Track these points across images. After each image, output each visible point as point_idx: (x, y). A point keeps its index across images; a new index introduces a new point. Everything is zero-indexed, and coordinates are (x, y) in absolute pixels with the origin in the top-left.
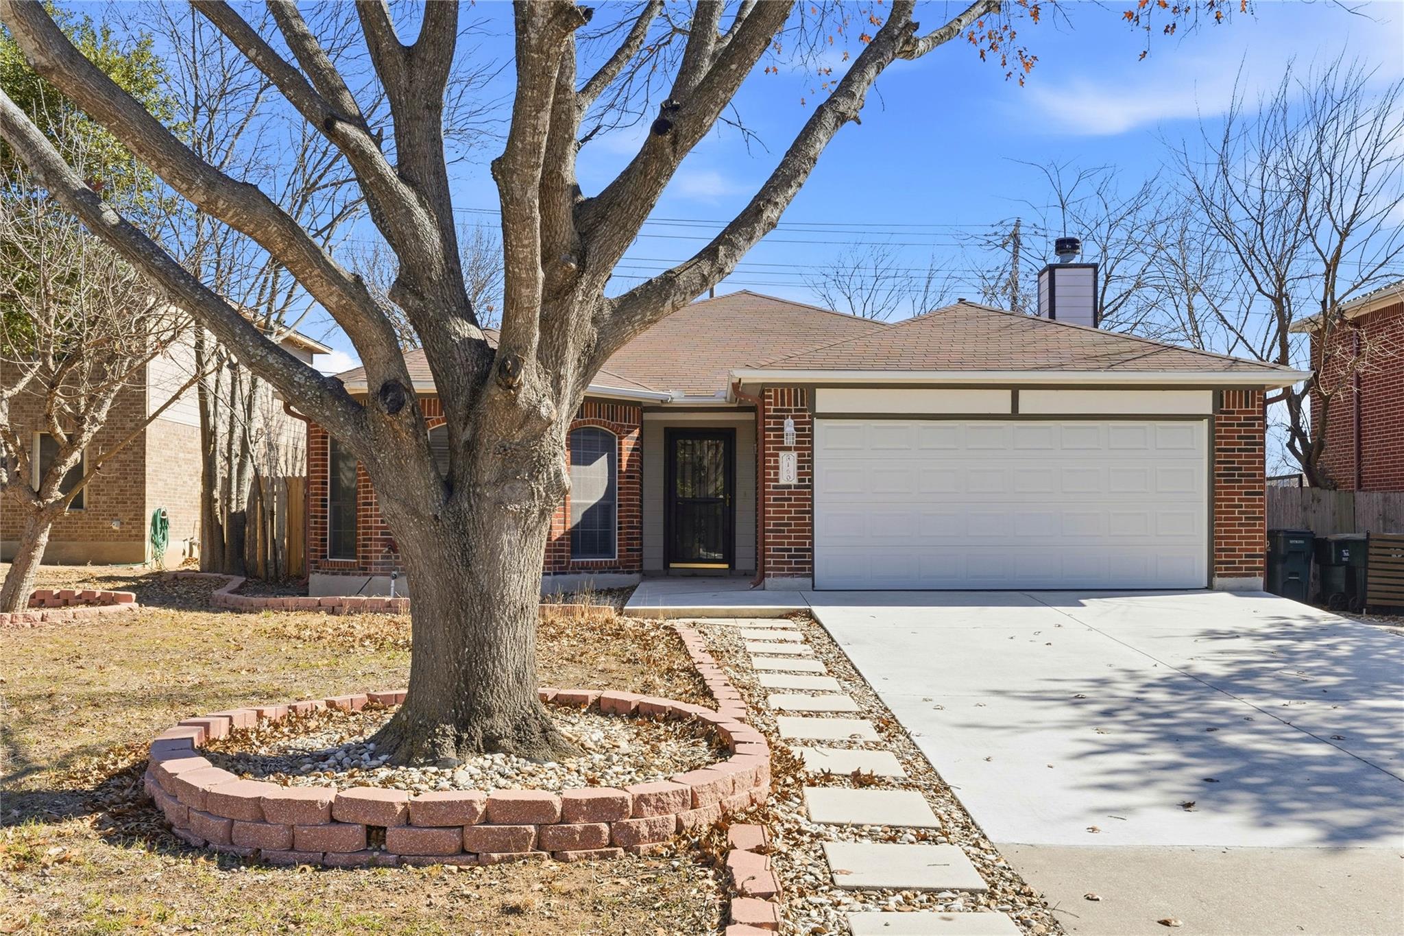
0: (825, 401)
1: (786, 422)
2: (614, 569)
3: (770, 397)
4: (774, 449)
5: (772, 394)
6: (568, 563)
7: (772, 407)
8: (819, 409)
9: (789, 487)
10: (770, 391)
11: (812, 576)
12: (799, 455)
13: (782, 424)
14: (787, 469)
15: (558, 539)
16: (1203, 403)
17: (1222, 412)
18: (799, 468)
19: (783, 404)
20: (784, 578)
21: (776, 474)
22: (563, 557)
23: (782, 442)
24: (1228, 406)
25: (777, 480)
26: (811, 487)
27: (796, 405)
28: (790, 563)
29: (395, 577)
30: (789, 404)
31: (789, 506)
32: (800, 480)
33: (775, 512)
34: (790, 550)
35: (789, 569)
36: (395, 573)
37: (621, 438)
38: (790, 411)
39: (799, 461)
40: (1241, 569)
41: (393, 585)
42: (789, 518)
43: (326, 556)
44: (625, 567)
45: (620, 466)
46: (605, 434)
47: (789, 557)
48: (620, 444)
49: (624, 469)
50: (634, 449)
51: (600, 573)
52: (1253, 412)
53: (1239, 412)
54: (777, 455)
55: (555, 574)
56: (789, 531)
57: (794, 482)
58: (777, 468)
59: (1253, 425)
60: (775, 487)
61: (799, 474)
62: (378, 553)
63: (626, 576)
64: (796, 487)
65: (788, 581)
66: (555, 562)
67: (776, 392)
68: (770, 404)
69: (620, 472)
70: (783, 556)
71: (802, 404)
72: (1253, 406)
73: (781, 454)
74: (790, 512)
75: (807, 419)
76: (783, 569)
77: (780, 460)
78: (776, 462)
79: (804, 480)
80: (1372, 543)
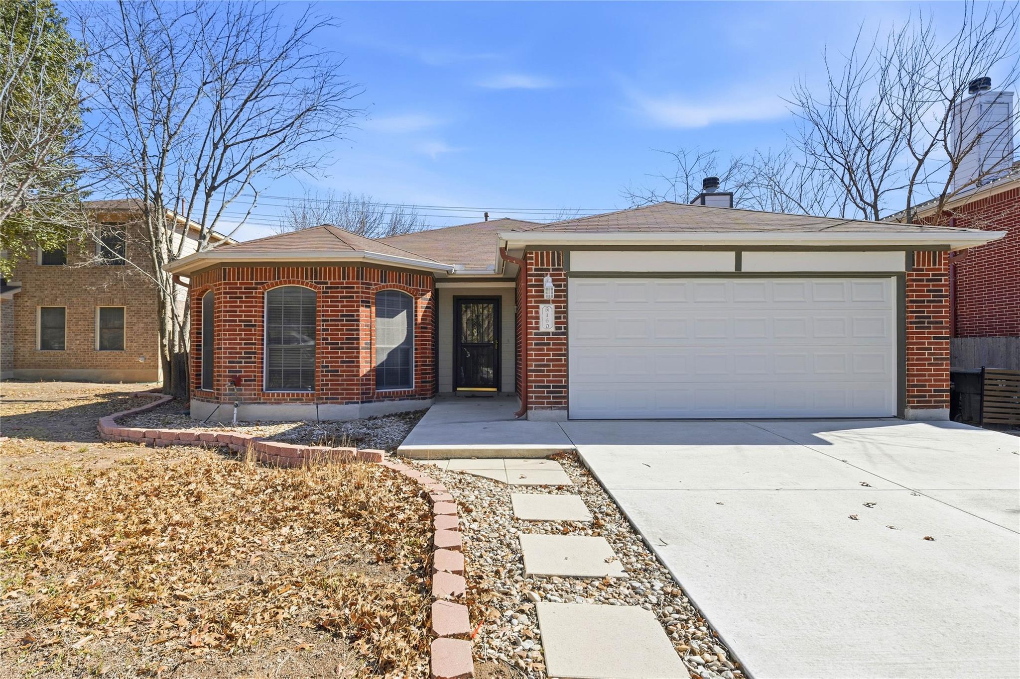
0: (578, 262)
1: (545, 279)
2: (411, 396)
3: (531, 258)
4: (536, 302)
5: (534, 255)
6: (374, 393)
7: (534, 267)
8: (573, 268)
9: (548, 334)
10: (532, 253)
11: (567, 408)
12: (556, 307)
13: (542, 281)
14: (546, 318)
15: (364, 376)
16: (897, 262)
17: (914, 270)
18: (556, 318)
19: (542, 264)
20: (544, 411)
21: (537, 323)
22: (369, 389)
23: (543, 296)
24: (918, 264)
25: (538, 328)
26: (566, 334)
27: (553, 265)
28: (549, 397)
29: (237, 406)
30: (548, 264)
31: (548, 350)
32: (557, 328)
33: (536, 355)
34: (549, 387)
35: (548, 403)
36: (237, 402)
37: (416, 299)
38: (548, 270)
39: (556, 312)
40: (930, 402)
41: (235, 412)
42: (548, 360)
43: (200, 387)
44: (420, 395)
45: (416, 320)
46: (404, 295)
47: (548, 392)
48: (416, 303)
49: (419, 321)
50: (427, 308)
51: (400, 400)
52: (940, 269)
53: (927, 270)
54: (538, 307)
55: (362, 402)
56: (548, 371)
57: (552, 329)
58: (538, 318)
59: (940, 280)
60: (536, 334)
61: (556, 323)
62: (226, 386)
63: (421, 401)
64: (554, 334)
65: (548, 413)
66: (363, 394)
67: (537, 254)
68: (532, 264)
69: (416, 324)
70: (543, 392)
71: (559, 265)
72: (940, 264)
73: (541, 306)
74: (549, 355)
75: (563, 277)
76: (543, 403)
77: (540, 311)
78: (537, 312)
79: (560, 328)
80: (986, 376)
